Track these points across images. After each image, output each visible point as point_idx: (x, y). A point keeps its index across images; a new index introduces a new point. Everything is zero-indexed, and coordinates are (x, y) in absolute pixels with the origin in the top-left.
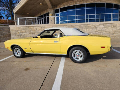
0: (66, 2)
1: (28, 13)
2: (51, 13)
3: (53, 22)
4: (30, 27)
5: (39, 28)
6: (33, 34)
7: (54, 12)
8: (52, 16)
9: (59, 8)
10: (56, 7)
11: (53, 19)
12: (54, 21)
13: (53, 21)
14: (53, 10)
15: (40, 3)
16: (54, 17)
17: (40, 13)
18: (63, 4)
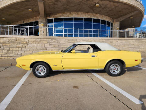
0: (62, 13)
1: (3, 19)
2: (42, 22)
3: (45, 34)
4: (19, 39)
5: (33, 41)
6: (23, 48)
7: (46, 22)
8: (44, 26)
9: (53, 17)
10: (49, 16)
11: (45, 30)
12: (47, 33)
13: (45, 32)
14: (45, 20)
15: (28, 9)
16: (47, 28)
17: (22, 21)
18: (58, 14)
